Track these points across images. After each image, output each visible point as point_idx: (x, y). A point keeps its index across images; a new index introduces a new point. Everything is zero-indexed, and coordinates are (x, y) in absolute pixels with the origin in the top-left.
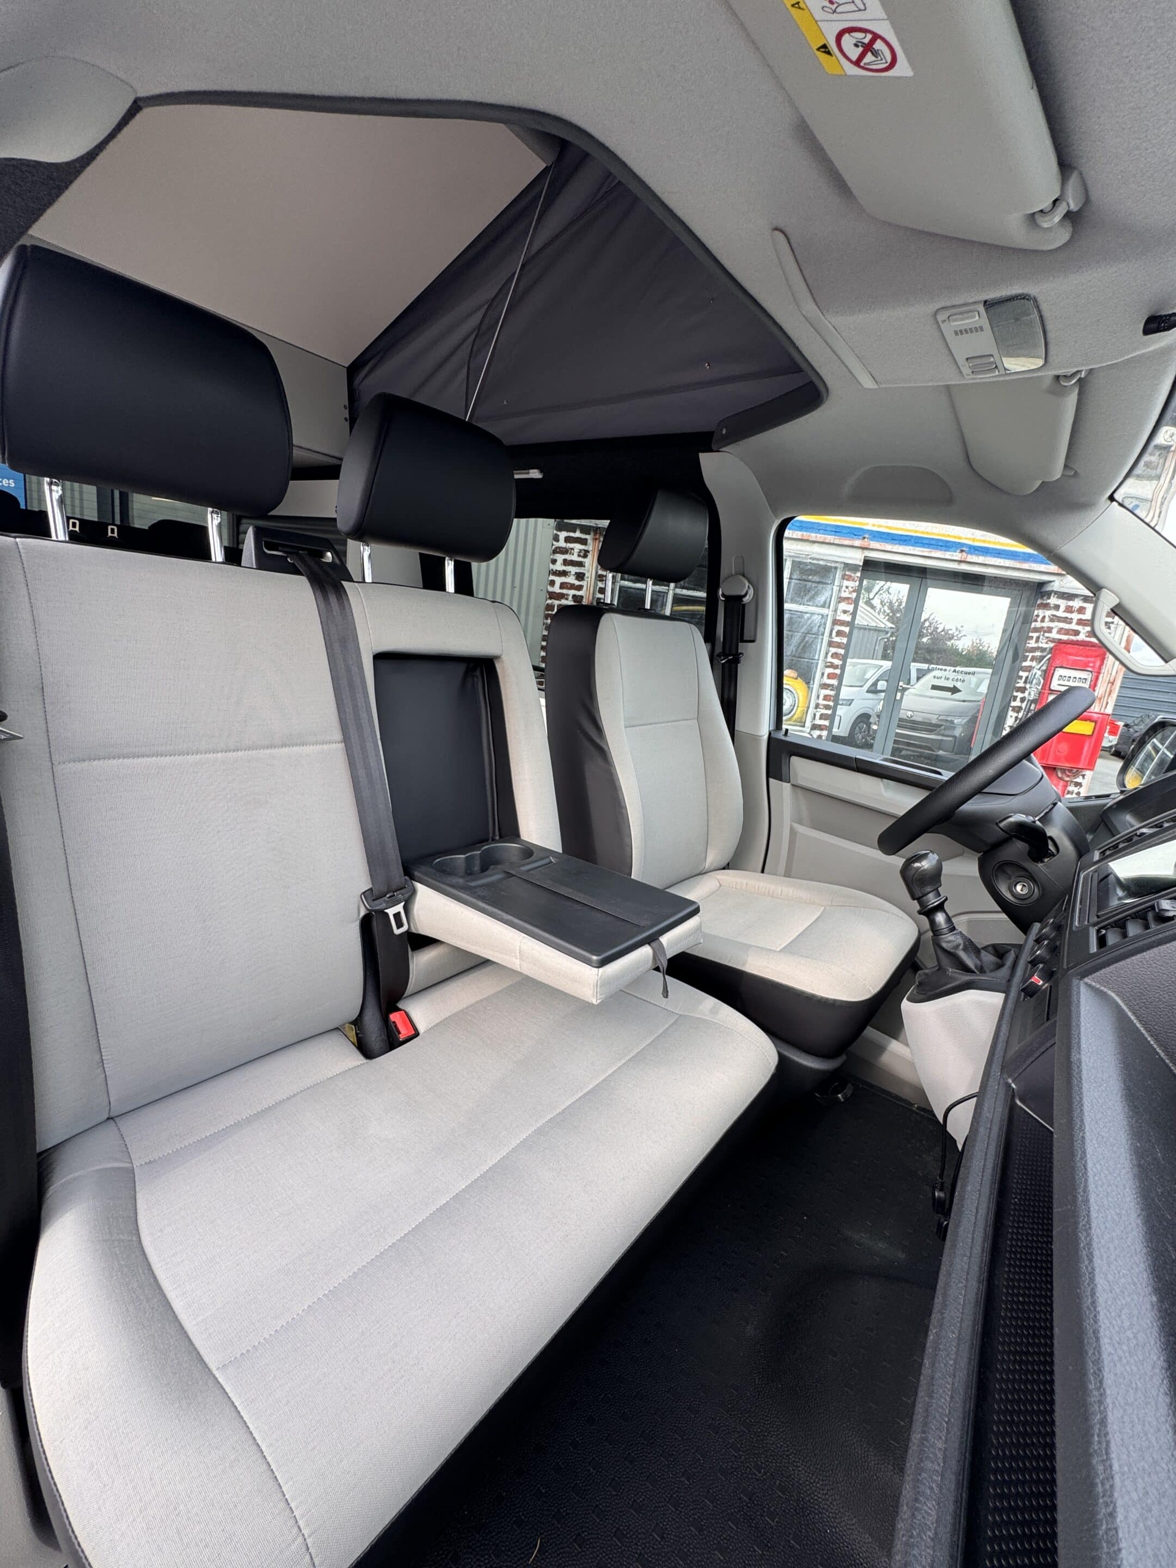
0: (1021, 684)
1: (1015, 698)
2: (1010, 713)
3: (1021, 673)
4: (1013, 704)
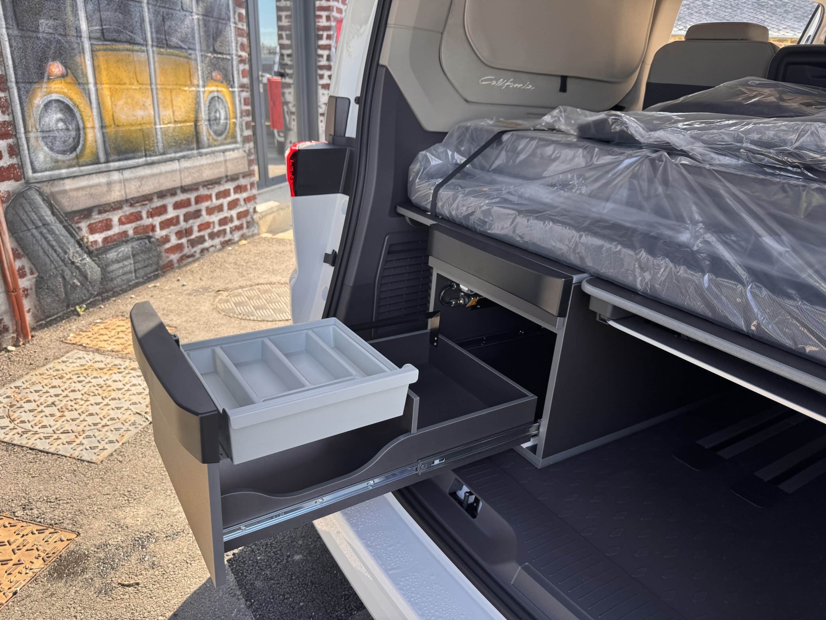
0: (323, 62)
1: (322, 77)
2: (321, 91)
3: (320, 52)
4: (321, 82)
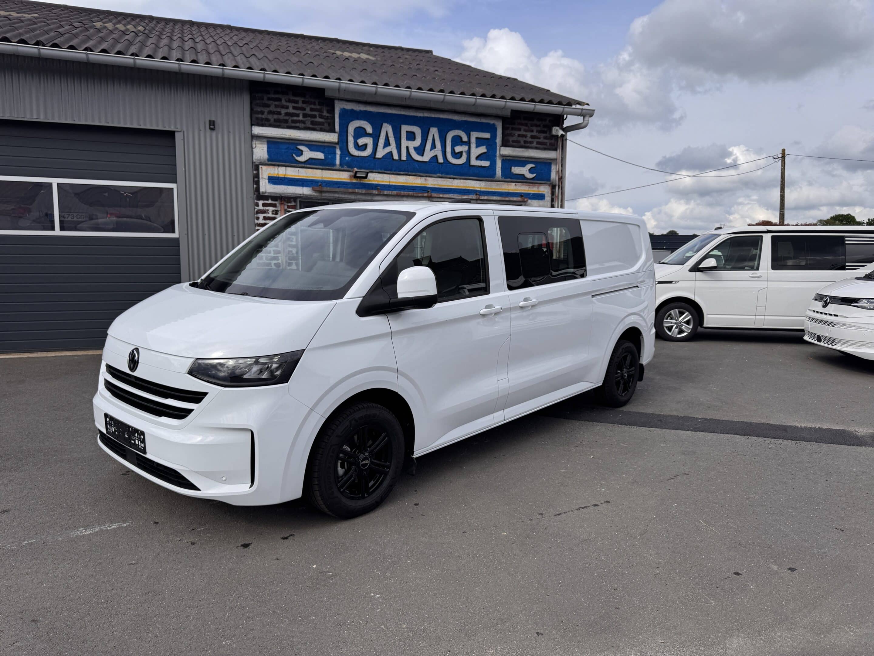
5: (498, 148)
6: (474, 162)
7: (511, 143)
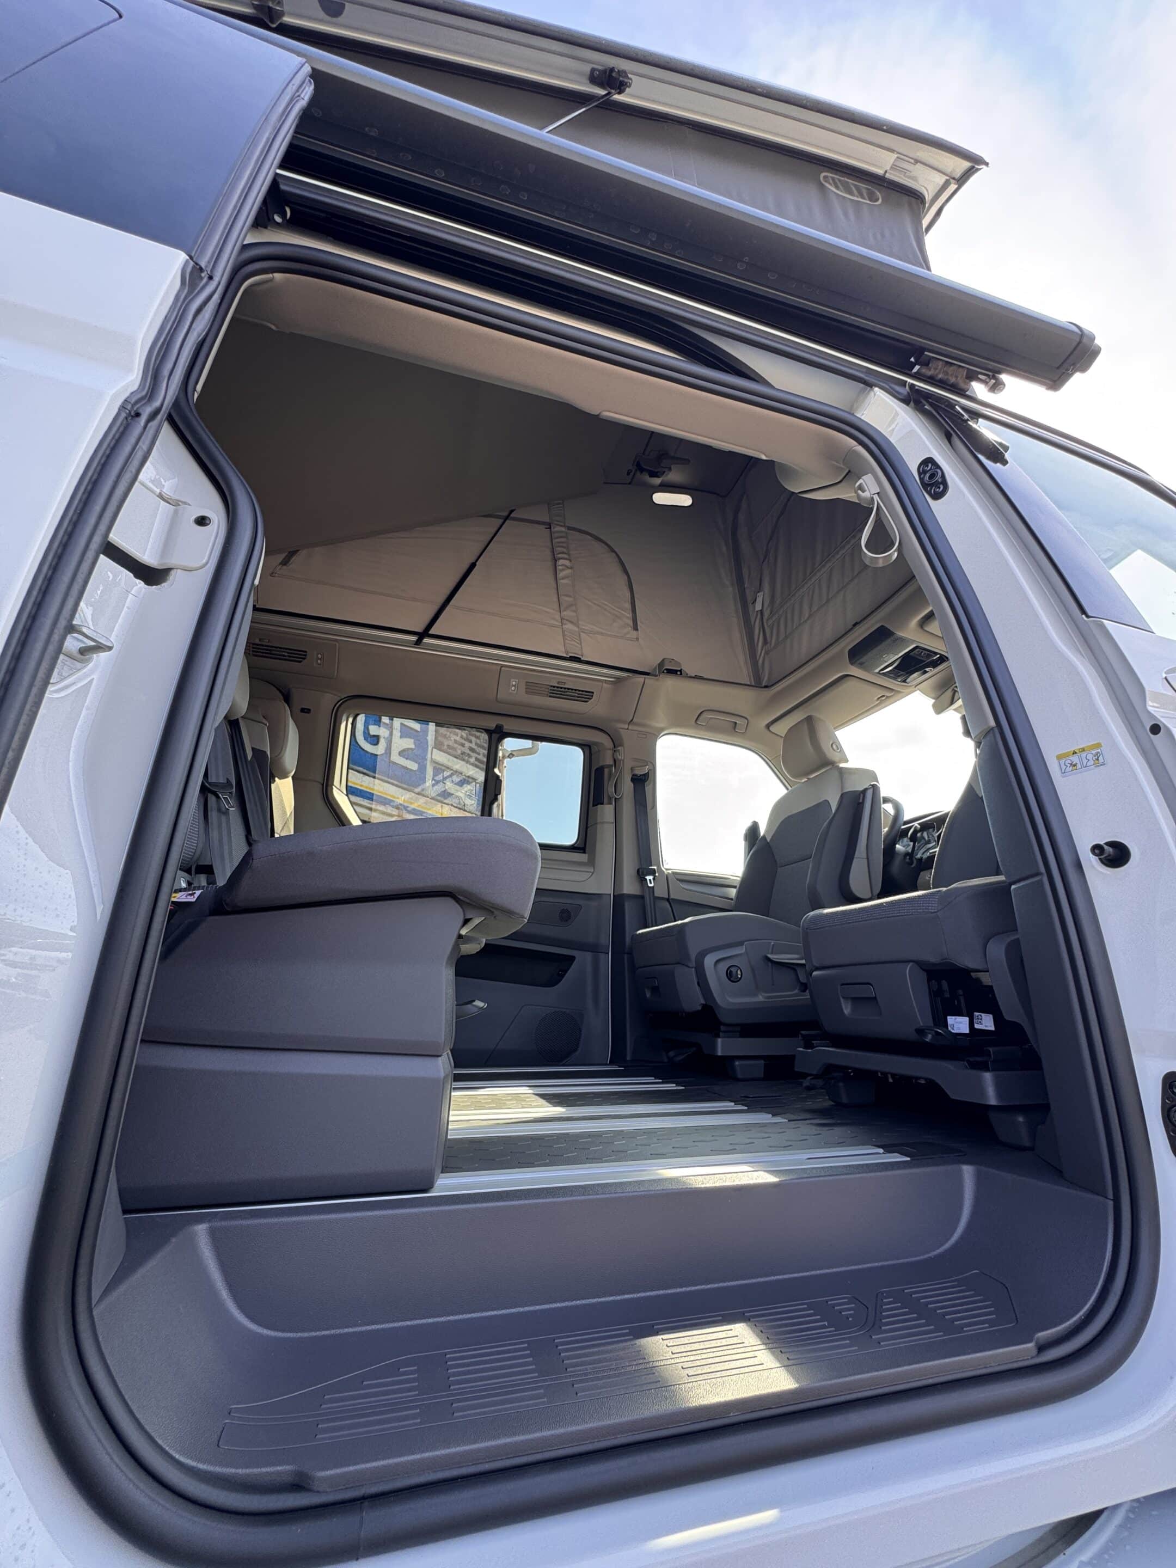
5: (430, 749)
6: (395, 758)
7: (446, 747)
